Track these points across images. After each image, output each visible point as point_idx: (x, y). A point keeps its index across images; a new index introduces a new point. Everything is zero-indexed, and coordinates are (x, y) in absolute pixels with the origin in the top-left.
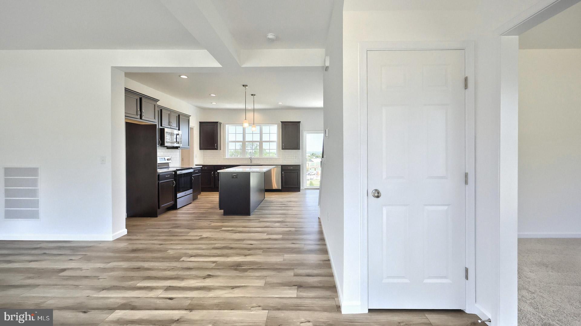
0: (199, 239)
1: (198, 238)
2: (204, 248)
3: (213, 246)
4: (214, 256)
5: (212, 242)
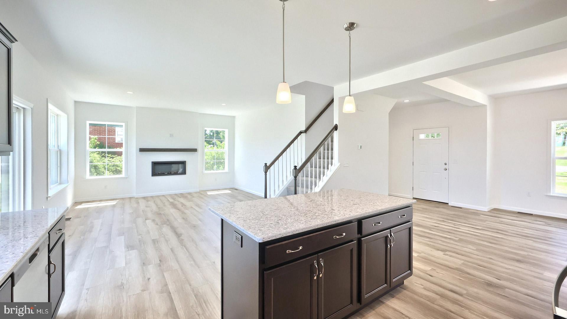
0: (447, 251)
1: (447, 253)
2: (440, 241)
3: (431, 240)
4: (431, 234)
5: (432, 244)
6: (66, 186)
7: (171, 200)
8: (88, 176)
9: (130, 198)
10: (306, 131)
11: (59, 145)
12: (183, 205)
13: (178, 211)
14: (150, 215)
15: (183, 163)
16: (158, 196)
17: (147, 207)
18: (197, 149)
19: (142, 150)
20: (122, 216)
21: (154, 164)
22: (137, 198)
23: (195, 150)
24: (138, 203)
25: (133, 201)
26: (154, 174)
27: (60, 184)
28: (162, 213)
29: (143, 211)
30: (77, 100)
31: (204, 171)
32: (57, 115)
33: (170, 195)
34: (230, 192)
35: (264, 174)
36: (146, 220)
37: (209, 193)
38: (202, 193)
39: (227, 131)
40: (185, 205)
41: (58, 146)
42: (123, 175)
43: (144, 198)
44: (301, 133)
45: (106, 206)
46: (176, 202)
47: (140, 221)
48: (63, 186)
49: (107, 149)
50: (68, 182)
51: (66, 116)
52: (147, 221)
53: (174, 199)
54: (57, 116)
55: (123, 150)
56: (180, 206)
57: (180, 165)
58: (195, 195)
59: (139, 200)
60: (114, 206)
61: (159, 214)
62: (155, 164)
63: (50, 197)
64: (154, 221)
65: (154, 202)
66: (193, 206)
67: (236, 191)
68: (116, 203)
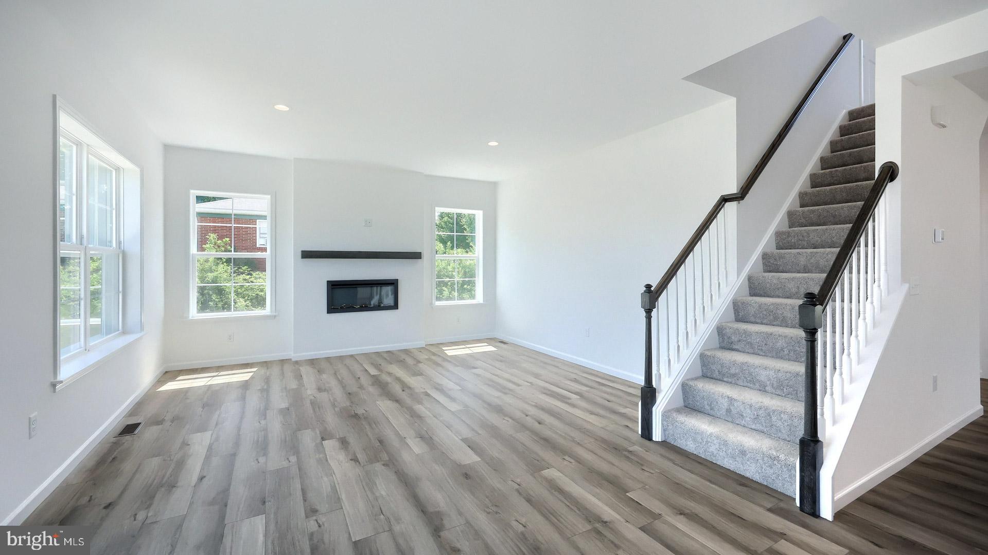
6: (139, 336)
7: (373, 372)
8: (193, 312)
9: (283, 362)
10: (740, 196)
11: (122, 239)
12: (405, 387)
13: (397, 405)
14: (332, 420)
15: (393, 284)
16: (341, 358)
17: (320, 390)
18: (421, 253)
19: (307, 255)
20: (263, 422)
21: (332, 285)
22: (297, 362)
23: (417, 256)
24: (299, 377)
25: (288, 368)
26: (333, 308)
27: (125, 332)
28: (360, 411)
29: (312, 403)
30: (170, 141)
31: (433, 302)
32: (118, 169)
33: (366, 355)
34: (491, 348)
35: (644, 314)
36: (323, 439)
37: (451, 352)
38: (433, 349)
39: (479, 215)
40: (410, 388)
41: (120, 243)
42: (267, 310)
43: (312, 362)
44: (725, 200)
45: (228, 385)
46: (385, 378)
47: (308, 439)
48: (130, 338)
49: (233, 253)
50: (142, 328)
51: (138, 170)
52: (325, 443)
53: (377, 367)
54: (116, 169)
55: (266, 255)
56: (396, 388)
57: (389, 289)
58: (423, 356)
59: (301, 368)
60: (245, 385)
61: (352, 416)
62: (334, 286)
63: (61, 382)
64: (344, 443)
65: (335, 374)
66: (429, 392)
67: (502, 345)
68: (252, 378)
